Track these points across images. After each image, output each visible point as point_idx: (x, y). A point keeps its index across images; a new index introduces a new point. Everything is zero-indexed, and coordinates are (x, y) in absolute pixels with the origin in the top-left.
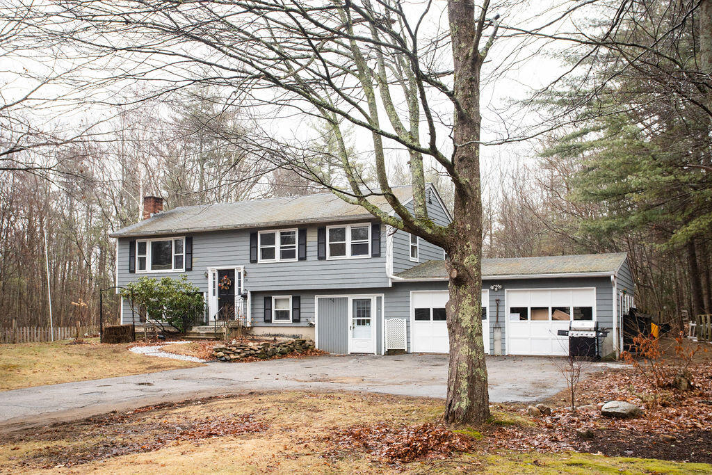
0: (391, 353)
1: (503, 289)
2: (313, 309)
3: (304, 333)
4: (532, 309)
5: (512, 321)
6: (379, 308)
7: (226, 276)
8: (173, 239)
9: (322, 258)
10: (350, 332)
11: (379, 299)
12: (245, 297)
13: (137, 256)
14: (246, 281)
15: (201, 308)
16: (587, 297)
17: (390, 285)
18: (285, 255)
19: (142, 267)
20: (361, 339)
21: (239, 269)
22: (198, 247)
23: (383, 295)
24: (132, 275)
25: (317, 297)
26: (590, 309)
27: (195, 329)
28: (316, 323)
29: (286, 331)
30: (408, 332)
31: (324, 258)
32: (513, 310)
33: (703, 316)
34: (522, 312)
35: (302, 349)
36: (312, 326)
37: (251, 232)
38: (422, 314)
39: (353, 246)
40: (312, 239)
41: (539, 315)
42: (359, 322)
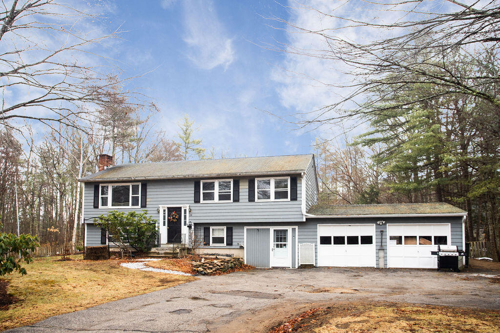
0: (303, 267)
1: (385, 224)
2: (242, 237)
3: (236, 253)
4: (405, 237)
5: (391, 245)
6: (294, 236)
7: (174, 215)
8: (130, 185)
9: (251, 199)
10: (271, 253)
11: (294, 230)
12: (190, 227)
13: (100, 196)
14: (190, 216)
15: (155, 235)
16: (445, 230)
17: (304, 220)
18: (221, 197)
19: (105, 203)
20: (280, 257)
21: (185, 207)
22: (152, 192)
23: (297, 227)
24: (96, 210)
25: (245, 228)
27: (153, 250)
28: (245, 247)
29: (222, 250)
30: (316, 253)
31: (254, 201)
32: (392, 238)
34: (399, 240)
35: (235, 266)
36: (242, 248)
37: (196, 182)
38: (325, 240)
39: (276, 193)
40: (244, 188)
41: (409, 241)
42: (277, 246)
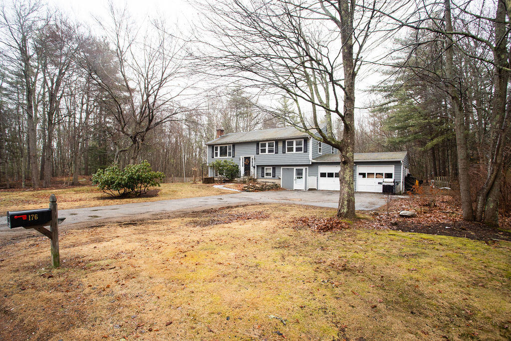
0: (310, 190)
1: (356, 166)
2: (280, 172)
3: (277, 181)
4: (368, 174)
5: (359, 179)
6: (306, 172)
7: (247, 159)
8: (227, 145)
9: (284, 152)
10: (294, 182)
11: (306, 169)
12: (254, 167)
13: (215, 152)
14: (255, 161)
15: (238, 171)
16: (391, 169)
17: (311, 163)
18: (270, 151)
19: (216, 156)
20: (299, 184)
21: (252, 157)
22: (237, 148)
23: (308, 167)
24: (213, 159)
25: (282, 168)
26: (391, 174)
27: (236, 179)
28: (281, 178)
29: (269, 180)
30: (317, 182)
32: (360, 174)
33: (444, 177)
34: (364, 175)
35: (276, 188)
36: (280, 179)
37: (257, 143)
38: (323, 175)
39: (296, 148)
40: (280, 145)
41: (370, 176)
42: (298, 178)
